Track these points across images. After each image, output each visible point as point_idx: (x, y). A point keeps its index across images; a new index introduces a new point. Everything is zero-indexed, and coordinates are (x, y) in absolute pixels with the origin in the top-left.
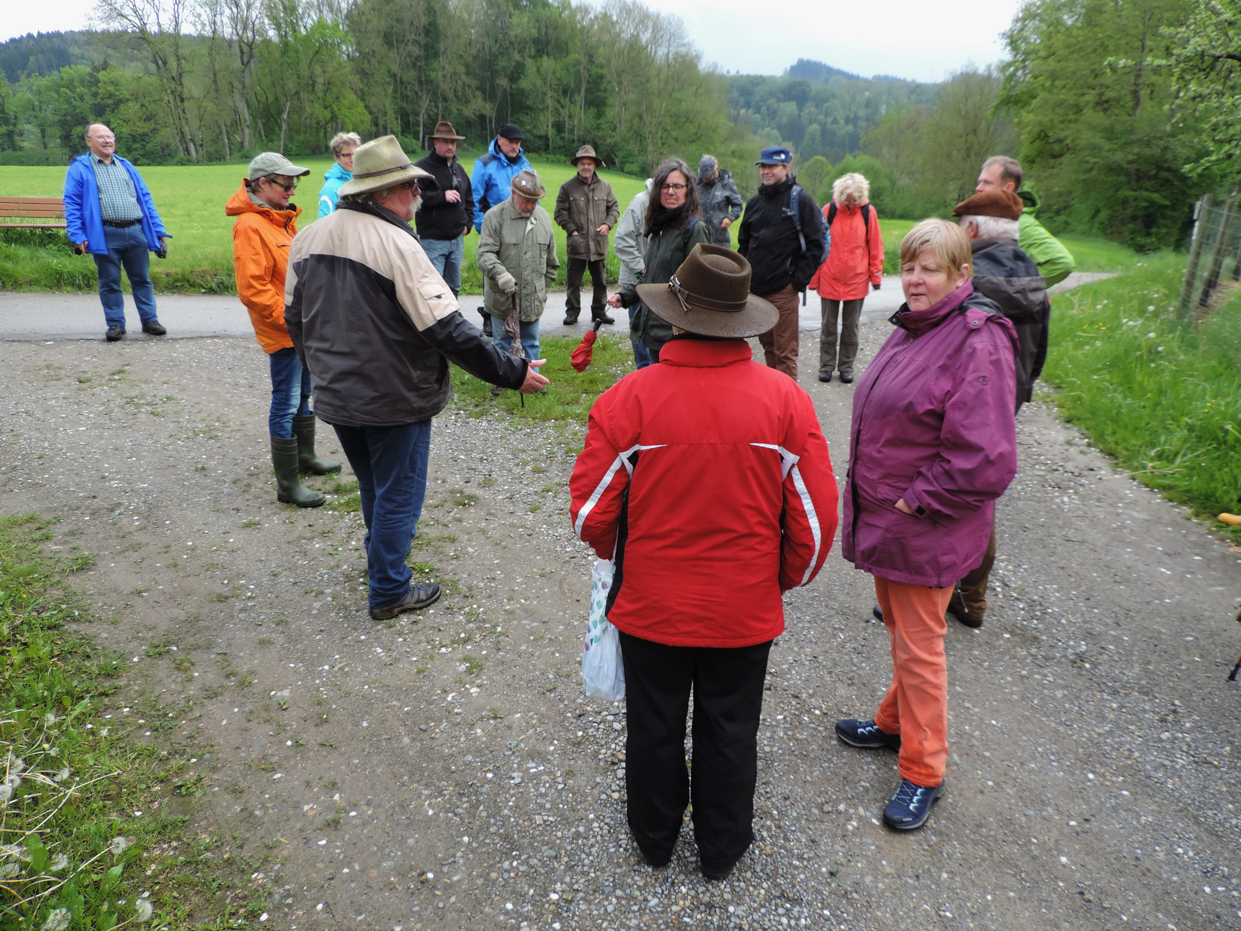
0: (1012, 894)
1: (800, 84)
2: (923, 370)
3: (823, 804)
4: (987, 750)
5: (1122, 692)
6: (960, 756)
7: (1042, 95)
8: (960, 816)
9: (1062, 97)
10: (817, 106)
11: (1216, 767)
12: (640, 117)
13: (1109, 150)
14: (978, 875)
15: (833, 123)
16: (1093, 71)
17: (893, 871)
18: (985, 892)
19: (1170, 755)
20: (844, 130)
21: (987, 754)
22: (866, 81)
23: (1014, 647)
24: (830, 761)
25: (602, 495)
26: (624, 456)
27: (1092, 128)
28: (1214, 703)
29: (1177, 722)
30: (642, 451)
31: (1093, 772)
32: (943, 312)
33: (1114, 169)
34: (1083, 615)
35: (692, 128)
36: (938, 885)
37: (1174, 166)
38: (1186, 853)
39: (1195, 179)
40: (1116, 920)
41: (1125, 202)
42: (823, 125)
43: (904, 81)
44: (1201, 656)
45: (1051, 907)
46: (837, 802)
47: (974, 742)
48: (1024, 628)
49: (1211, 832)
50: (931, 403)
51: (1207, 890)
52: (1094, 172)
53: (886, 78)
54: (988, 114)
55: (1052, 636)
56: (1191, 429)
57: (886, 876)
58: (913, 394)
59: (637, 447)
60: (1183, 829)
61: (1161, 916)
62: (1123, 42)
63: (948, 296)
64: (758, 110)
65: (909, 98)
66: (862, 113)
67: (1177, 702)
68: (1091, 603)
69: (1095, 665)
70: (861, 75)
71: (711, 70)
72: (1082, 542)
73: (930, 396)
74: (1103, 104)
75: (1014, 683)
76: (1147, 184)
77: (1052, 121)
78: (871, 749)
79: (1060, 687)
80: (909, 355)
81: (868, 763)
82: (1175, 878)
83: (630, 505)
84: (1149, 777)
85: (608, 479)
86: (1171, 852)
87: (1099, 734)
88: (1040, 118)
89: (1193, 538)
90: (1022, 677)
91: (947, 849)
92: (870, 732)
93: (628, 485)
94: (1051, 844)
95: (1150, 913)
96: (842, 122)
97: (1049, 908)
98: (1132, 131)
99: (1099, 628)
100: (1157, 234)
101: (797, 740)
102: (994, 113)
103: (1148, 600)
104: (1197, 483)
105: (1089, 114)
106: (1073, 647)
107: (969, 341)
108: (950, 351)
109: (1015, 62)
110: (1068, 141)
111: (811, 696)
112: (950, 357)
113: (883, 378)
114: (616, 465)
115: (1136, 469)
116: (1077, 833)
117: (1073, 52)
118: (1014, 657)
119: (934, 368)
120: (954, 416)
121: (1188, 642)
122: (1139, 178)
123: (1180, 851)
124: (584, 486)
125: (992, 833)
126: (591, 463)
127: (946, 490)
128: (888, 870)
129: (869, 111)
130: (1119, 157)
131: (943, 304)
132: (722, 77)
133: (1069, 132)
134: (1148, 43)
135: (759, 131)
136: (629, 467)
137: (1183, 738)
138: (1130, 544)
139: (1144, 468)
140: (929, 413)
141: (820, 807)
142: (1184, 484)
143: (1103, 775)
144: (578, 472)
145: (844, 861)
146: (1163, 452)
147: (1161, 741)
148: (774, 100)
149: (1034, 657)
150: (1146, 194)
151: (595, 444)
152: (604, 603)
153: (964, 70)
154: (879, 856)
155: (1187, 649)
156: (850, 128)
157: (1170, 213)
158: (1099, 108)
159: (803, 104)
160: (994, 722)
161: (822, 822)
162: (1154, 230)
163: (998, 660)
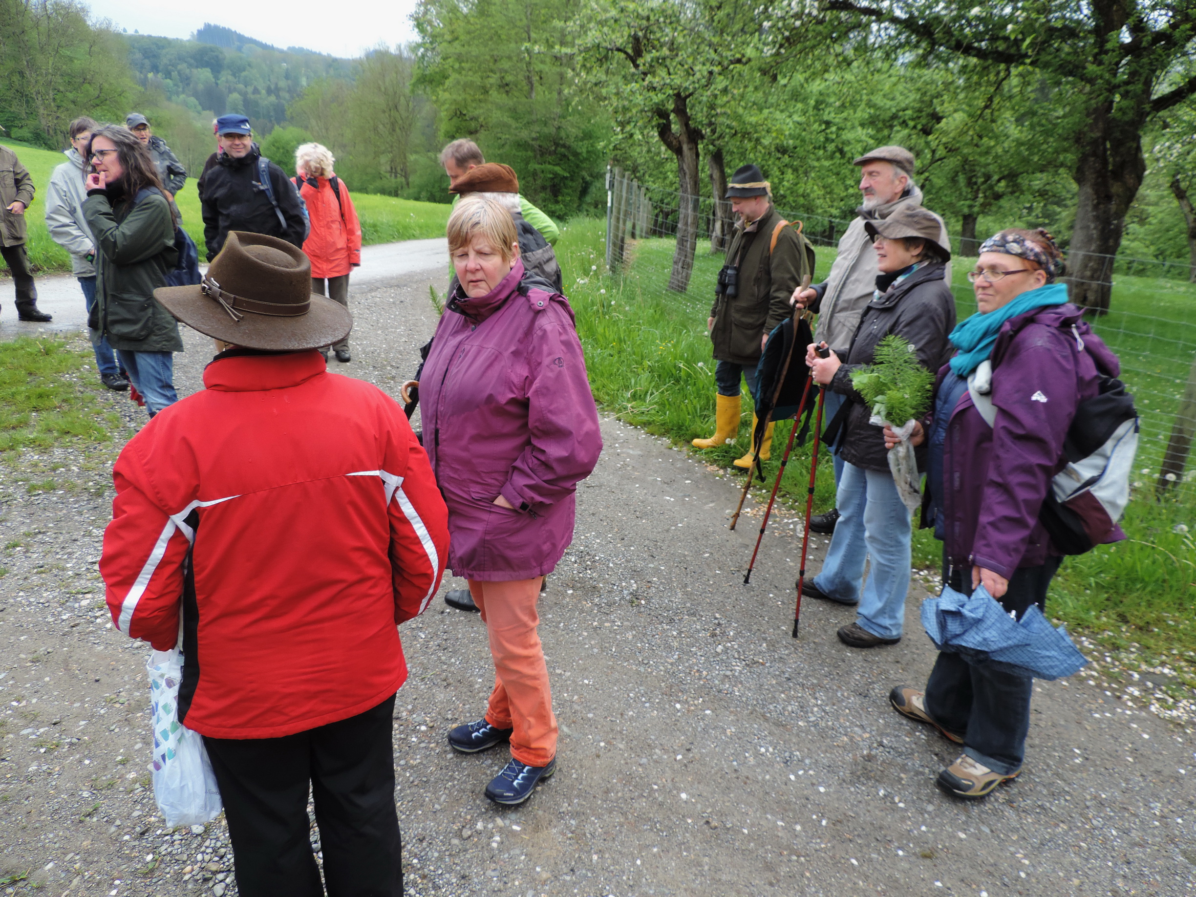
0: (655, 850)
1: (212, 50)
2: (497, 357)
3: (461, 830)
4: (589, 712)
5: (676, 618)
6: (569, 726)
7: (454, 76)
8: (588, 789)
9: (470, 78)
10: (234, 75)
11: (762, 664)
12: (21, 74)
13: (516, 128)
14: (622, 843)
15: (254, 93)
16: (492, 56)
17: (549, 875)
18: (634, 860)
19: (728, 666)
20: (267, 101)
21: (590, 715)
22: (281, 51)
23: (580, 601)
24: (452, 778)
25: (154, 574)
26: (179, 519)
27: (500, 107)
28: (742, 608)
29: (723, 633)
30: (205, 509)
31: (679, 702)
32: (503, 296)
33: (521, 145)
34: (624, 556)
35: (93, 91)
36: (593, 871)
37: (568, 143)
38: (767, 750)
39: (585, 155)
40: (740, 837)
41: (535, 174)
42: (244, 95)
43: (320, 54)
44: (720, 569)
45: (689, 847)
46: (473, 822)
47: (576, 707)
48: (582, 581)
49: (778, 724)
50: (513, 392)
51: (792, 777)
52: (507, 147)
53: (301, 50)
54: (407, 91)
55: (606, 582)
56: (651, 370)
57: (544, 883)
58: (491, 385)
59: (195, 504)
60: (759, 730)
61: (769, 817)
62: (513, 32)
63: (505, 278)
64: (168, 75)
65: (327, 72)
66: (282, 84)
67: (717, 615)
68: (626, 542)
69: (648, 601)
70: (275, 46)
71: (104, 26)
72: (600, 486)
73: (510, 385)
74: (505, 87)
75: (590, 637)
76: (550, 158)
77: (465, 100)
78: (487, 749)
79: (627, 629)
80: (476, 343)
81: (490, 766)
82: (768, 777)
83: (197, 579)
84: (720, 691)
85: (159, 551)
86: (757, 754)
87: (672, 664)
88: (454, 97)
89: (679, 465)
90: (595, 628)
91: (588, 828)
92: (484, 733)
93: (190, 553)
94: (670, 785)
95: (761, 817)
96: (264, 92)
97: (687, 850)
98: (530, 113)
99: (640, 564)
100: (563, 201)
101: (412, 767)
102: (413, 91)
103: (666, 527)
104: (668, 416)
105: (495, 95)
106: (626, 588)
107: (537, 323)
108: (520, 334)
109: (424, 43)
110: (481, 119)
111: (411, 712)
112: (520, 341)
113: (453, 370)
114: (168, 532)
115: (620, 411)
116: (686, 766)
117: (474, 38)
118: (582, 611)
119: (507, 354)
120: (538, 403)
121: (707, 558)
122: (542, 153)
123: (763, 750)
124: (125, 568)
125: (620, 794)
126: (130, 536)
127: (545, 481)
128: (545, 875)
129: (290, 82)
130: (524, 134)
131: (502, 287)
132: (118, 35)
133: (481, 111)
134: (533, 35)
135: (174, 98)
136: (187, 531)
137: (732, 646)
138: (636, 480)
139: (626, 409)
140: (512, 401)
141: (459, 834)
142: (659, 419)
143: (687, 702)
144: (111, 550)
145: (500, 885)
146: (636, 392)
147: (718, 654)
148: (185, 65)
149: (599, 606)
150: (550, 167)
151: (131, 510)
152: (174, 705)
153: (377, 47)
154: (531, 864)
155: (708, 565)
156: (273, 98)
157: (570, 183)
158: (502, 90)
159: (219, 72)
160: (586, 682)
161: (466, 850)
162: (560, 198)
163: (570, 619)
